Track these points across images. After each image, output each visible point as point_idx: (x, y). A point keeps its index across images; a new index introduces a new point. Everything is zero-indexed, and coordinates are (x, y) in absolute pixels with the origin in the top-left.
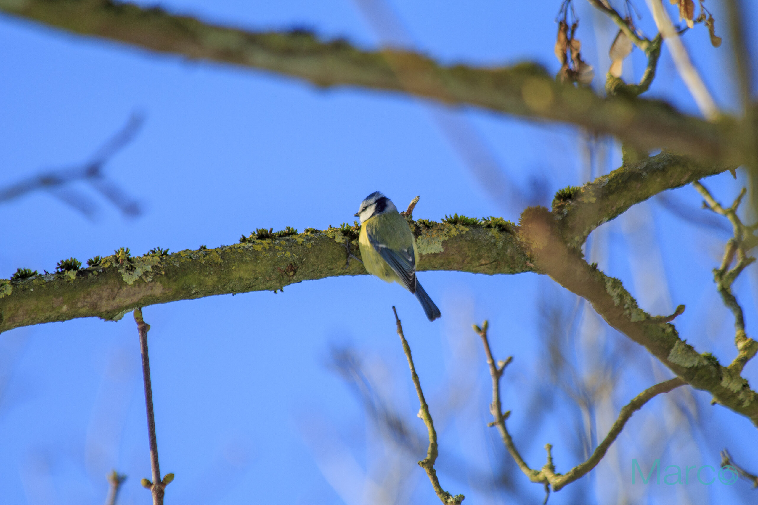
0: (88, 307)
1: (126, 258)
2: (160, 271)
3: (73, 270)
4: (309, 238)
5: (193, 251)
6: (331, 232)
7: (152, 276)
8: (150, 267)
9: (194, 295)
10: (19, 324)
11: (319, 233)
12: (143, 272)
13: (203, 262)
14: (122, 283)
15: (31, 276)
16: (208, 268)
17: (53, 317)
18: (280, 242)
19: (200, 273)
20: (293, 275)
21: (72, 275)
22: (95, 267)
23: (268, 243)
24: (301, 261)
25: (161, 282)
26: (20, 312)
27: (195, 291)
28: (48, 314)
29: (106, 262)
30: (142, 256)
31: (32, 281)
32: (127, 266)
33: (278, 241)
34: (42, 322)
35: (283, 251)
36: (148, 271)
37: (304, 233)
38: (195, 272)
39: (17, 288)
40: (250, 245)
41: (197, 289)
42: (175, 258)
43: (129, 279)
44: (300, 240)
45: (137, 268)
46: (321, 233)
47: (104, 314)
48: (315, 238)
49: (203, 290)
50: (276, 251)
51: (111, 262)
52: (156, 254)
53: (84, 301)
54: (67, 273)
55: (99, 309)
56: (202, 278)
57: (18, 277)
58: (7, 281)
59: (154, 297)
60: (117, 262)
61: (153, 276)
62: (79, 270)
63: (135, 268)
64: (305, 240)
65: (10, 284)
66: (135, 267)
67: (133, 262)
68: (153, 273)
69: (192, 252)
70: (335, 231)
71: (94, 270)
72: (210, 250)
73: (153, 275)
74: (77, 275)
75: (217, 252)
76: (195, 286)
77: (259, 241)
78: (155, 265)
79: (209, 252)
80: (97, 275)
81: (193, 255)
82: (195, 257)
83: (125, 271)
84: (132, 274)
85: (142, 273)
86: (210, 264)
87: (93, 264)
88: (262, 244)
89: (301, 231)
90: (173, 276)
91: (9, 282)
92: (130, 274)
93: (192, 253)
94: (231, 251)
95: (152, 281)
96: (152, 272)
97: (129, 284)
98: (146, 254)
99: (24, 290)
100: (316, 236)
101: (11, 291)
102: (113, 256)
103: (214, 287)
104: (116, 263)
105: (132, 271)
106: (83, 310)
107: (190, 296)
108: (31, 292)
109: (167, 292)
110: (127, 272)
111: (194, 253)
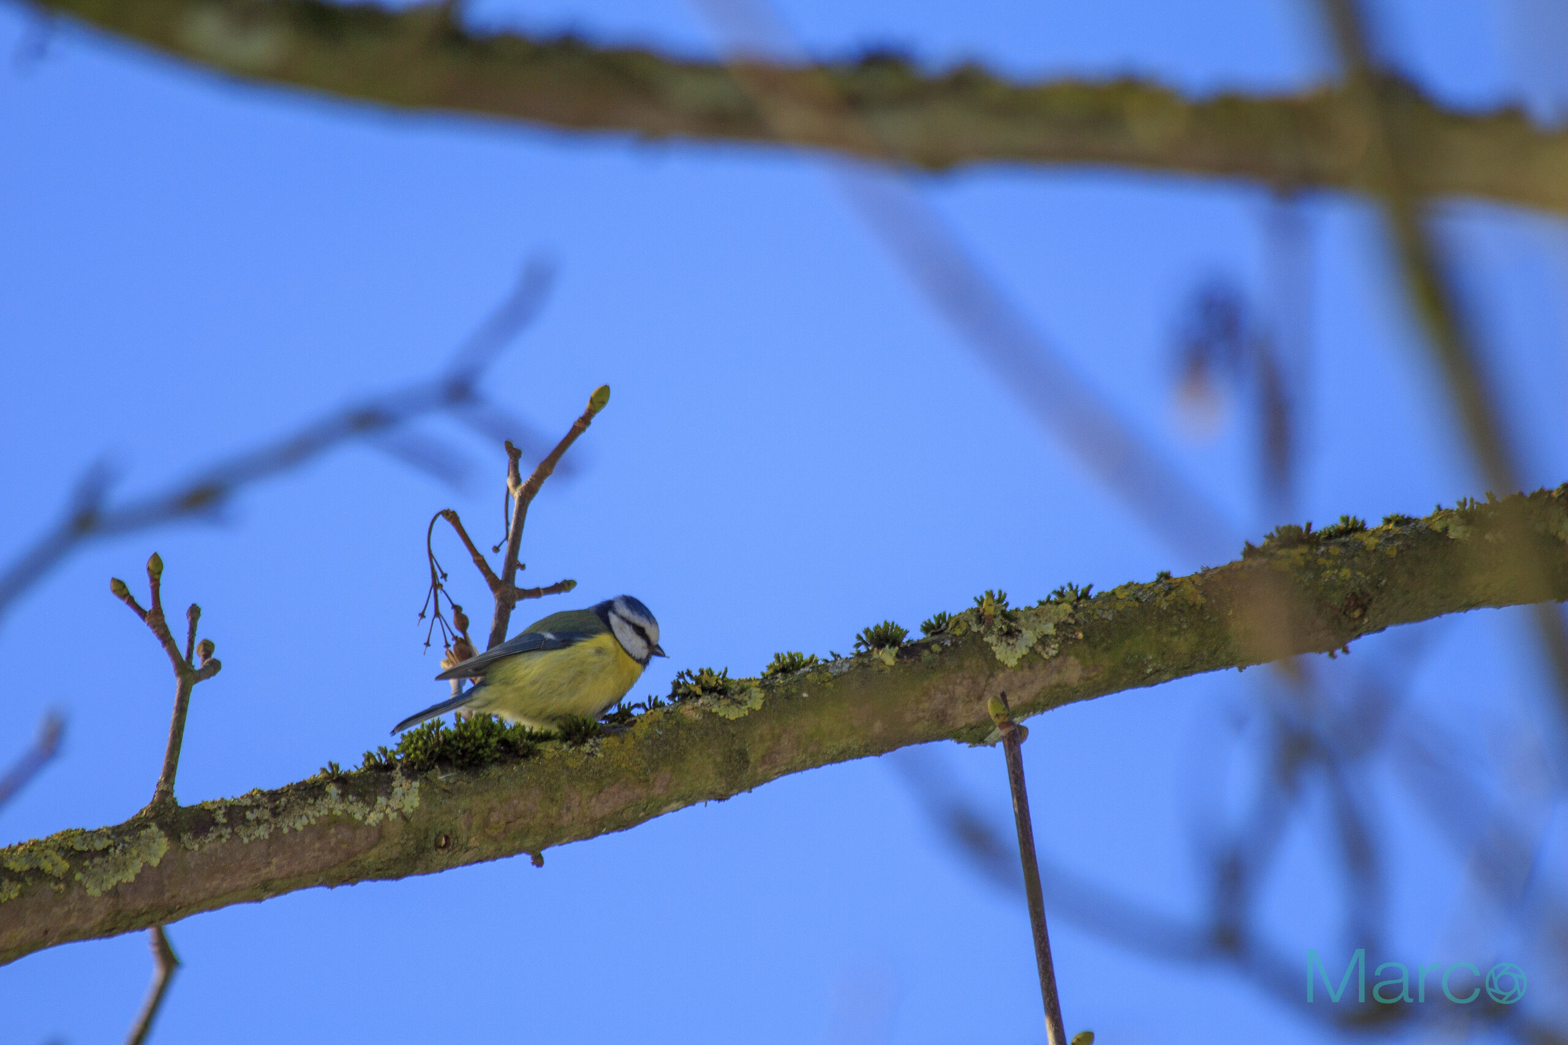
0: (928, 721)
1: (999, 612)
2: (1073, 633)
3: (890, 647)
4: (1391, 536)
5: (1143, 586)
6: (1439, 519)
7: (1057, 646)
8: (1051, 625)
9: (1153, 677)
10: (786, 768)
11: (1413, 524)
12: (1038, 638)
13: (1164, 606)
14: (994, 665)
15: (804, 666)
16: (1175, 617)
17: (856, 747)
18: (1327, 551)
19: (1159, 629)
20: (1362, 616)
21: (888, 656)
22: (936, 637)
23: (1302, 554)
24: (1375, 584)
25: (1077, 656)
26: (785, 742)
27: (1154, 668)
28: (842, 744)
29: (957, 623)
30: (1035, 605)
31: (805, 676)
32: (1001, 628)
33: (1322, 549)
34: (833, 760)
35: (1334, 567)
36: (1047, 635)
37: (1381, 526)
38: (1149, 628)
39: (774, 693)
40: (1264, 560)
41: (1158, 663)
42: (1103, 603)
43: (1008, 655)
44: (1371, 542)
45: (1024, 631)
46: (1417, 523)
47: (964, 731)
48: (1404, 535)
49: (1171, 664)
50: (1319, 570)
51: (967, 621)
52: (1065, 599)
53: (917, 709)
54: (878, 653)
55: (951, 723)
56: (1165, 640)
57: (776, 672)
58: (754, 682)
59: (1065, 689)
60: (980, 623)
61: (1060, 645)
62: (902, 645)
63: (1020, 631)
64: (1381, 541)
65: (759, 687)
66: (1020, 628)
67: (1015, 620)
68: (1059, 638)
69: (1141, 587)
70: (1447, 517)
71: (934, 642)
72: (1179, 581)
73: (1058, 642)
74: (897, 656)
75: (1193, 582)
76: (1151, 658)
77: (1282, 552)
78: (1062, 620)
79: (1176, 583)
80: (941, 653)
81: (1141, 593)
82: (1146, 596)
83: (998, 639)
84: (1013, 644)
85: (1036, 641)
86: (1182, 608)
87: (933, 631)
88: (1289, 557)
89: (1374, 522)
90: (1103, 640)
91: (758, 682)
92: (1009, 644)
93: (1140, 590)
94: (1224, 578)
95: (1057, 655)
96: (1056, 637)
97: (1009, 665)
98: (1044, 598)
99: (788, 697)
100: (1407, 530)
101: (762, 702)
102: (972, 610)
103: (1193, 657)
104: (977, 624)
105: (1014, 639)
106: (919, 728)
107: (1143, 678)
108: (805, 699)
109: (1093, 674)
110: (1002, 641)
111: (1145, 590)
